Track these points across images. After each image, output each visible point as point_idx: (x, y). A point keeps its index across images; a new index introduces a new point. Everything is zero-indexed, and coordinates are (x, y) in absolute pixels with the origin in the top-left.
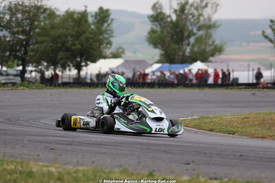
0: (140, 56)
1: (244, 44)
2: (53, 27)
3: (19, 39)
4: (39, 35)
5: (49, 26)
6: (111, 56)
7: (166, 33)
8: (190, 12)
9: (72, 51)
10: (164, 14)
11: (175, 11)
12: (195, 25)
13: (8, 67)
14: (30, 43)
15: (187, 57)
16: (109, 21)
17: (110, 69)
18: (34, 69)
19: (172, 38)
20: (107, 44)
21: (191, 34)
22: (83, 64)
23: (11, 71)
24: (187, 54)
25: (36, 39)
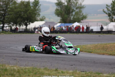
0: (52, 20)
1: (95, 15)
2: (16, 8)
3: (1, 13)
4: (10, 11)
5: (14, 8)
6: (40, 20)
7: (63, 11)
8: (73, 1)
9: (24, 18)
10: (62, 2)
11: (67, 1)
12: (75, 7)
14: (6, 15)
15: (71, 20)
16: (39, 6)
17: (40, 26)
18: (7, 26)
19: (65, 12)
20: (38, 15)
21: (73, 11)
22: (28, 23)
25: (8, 13)
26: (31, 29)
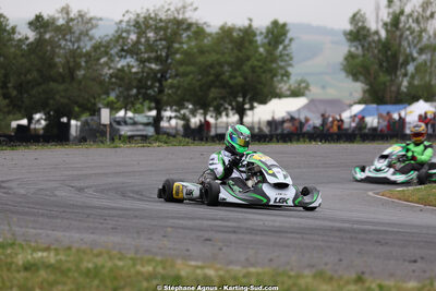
0: (331, 93)
2: (202, 52)
3: (151, 69)
4: (181, 63)
5: (195, 50)
6: (288, 93)
7: (371, 59)
8: (407, 26)
9: (231, 87)
10: (368, 30)
11: (385, 24)
12: (415, 46)
13: (135, 112)
14: (168, 76)
15: (403, 93)
16: (287, 42)
17: (288, 113)
18: (173, 114)
19: (381, 65)
20: (283, 76)
21: (409, 59)
22: (247, 106)
23: (140, 118)
24: (404, 89)
25: (177, 70)
26: (256, 126)
